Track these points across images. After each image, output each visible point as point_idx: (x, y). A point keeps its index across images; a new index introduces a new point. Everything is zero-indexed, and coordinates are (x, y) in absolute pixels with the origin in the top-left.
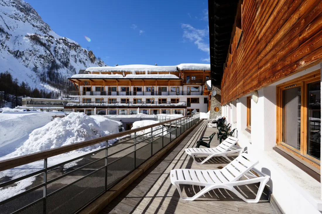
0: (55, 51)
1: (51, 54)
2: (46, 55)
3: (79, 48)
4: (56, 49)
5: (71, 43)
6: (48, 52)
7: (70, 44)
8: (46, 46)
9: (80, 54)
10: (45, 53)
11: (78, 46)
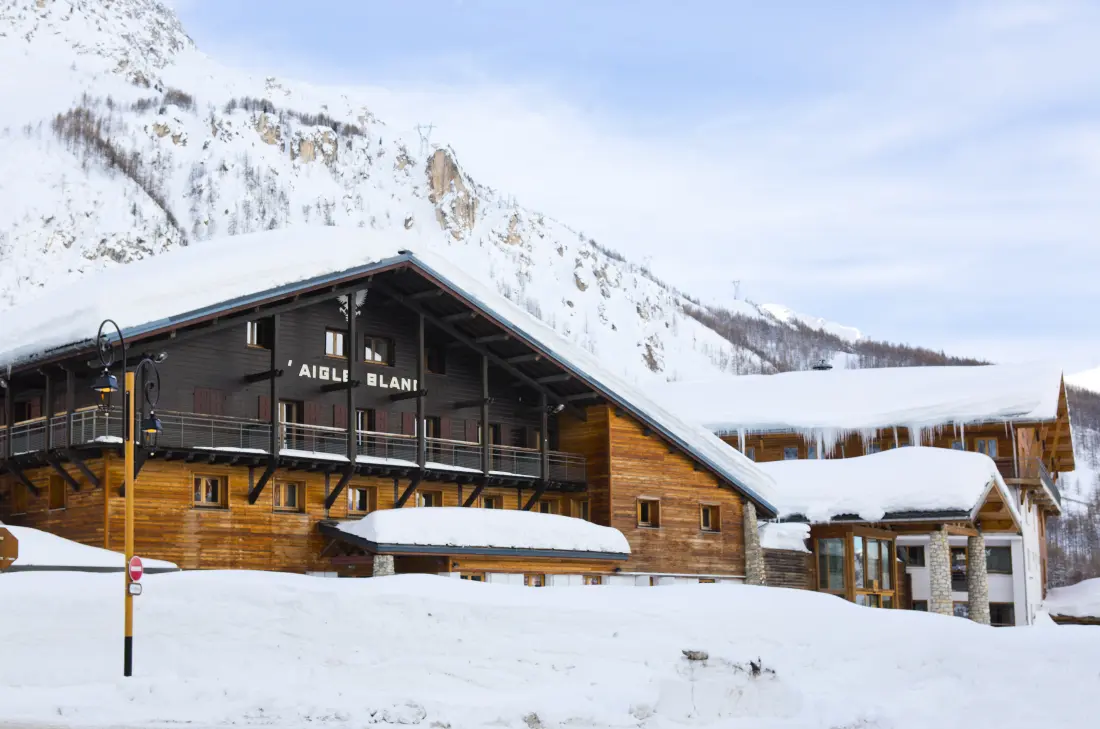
0: (197, 191)
1: (171, 219)
2: (136, 233)
3: (356, 139)
4: (203, 181)
5: (305, 120)
6: (150, 209)
7: (295, 125)
8: (141, 172)
9: (365, 188)
10: (132, 218)
11: (351, 130)
